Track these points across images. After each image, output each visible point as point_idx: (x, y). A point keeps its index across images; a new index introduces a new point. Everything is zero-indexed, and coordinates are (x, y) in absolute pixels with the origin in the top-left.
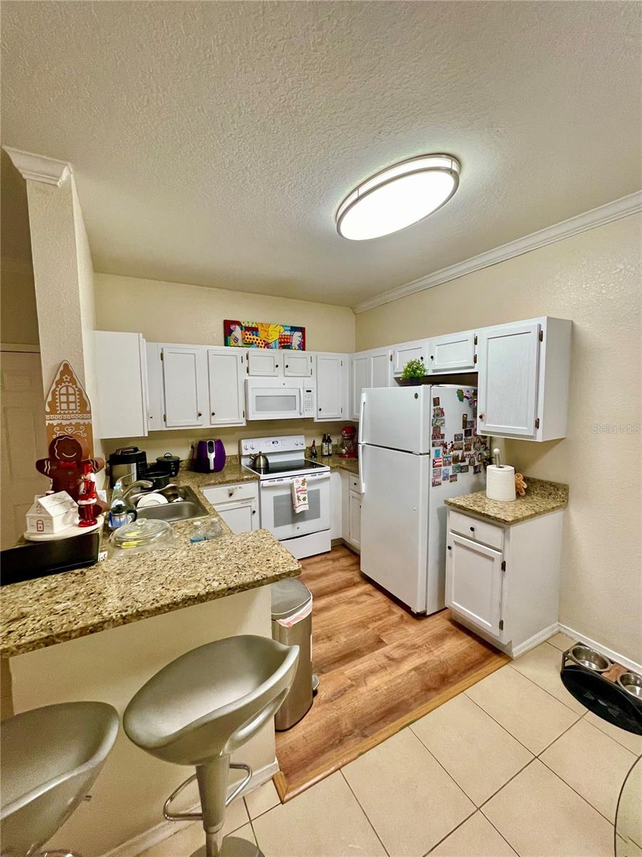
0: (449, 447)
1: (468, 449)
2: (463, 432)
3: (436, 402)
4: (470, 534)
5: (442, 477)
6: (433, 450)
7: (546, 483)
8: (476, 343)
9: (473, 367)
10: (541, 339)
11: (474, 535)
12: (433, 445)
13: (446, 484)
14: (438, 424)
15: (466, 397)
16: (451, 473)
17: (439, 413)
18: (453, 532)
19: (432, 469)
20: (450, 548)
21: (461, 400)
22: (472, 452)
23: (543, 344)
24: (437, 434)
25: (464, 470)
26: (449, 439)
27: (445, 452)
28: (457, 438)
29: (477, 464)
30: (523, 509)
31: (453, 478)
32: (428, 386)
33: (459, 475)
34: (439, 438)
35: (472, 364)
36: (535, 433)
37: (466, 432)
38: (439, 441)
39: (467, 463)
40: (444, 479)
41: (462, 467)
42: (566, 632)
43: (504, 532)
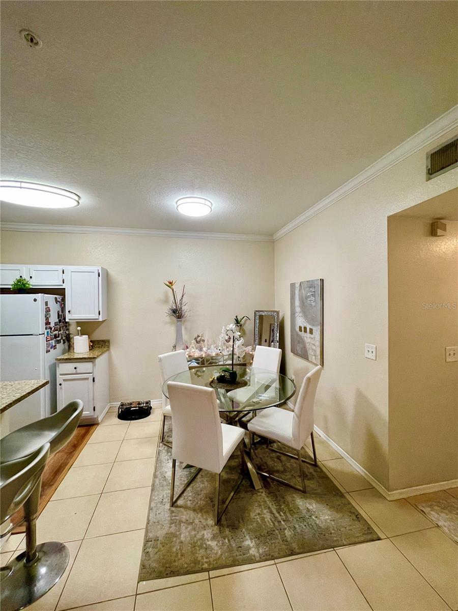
0: (53, 329)
1: (60, 330)
2: (58, 321)
3: (46, 303)
4: (74, 371)
5: (50, 347)
6: (46, 331)
7: (100, 341)
8: (63, 273)
9: (62, 285)
10: (99, 276)
11: (76, 371)
12: (46, 329)
13: (52, 350)
14: (48, 316)
15: (59, 301)
16: (54, 345)
17: (48, 310)
18: (61, 375)
19: (46, 342)
20: (60, 384)
21: (57, 303)
22: (62, 332)
23: (100, 278)
24: (48, 323)
25: (59, 342)
26: (52, 325)
27: (51, 332)
28: (56, 324)
29: (64, 338)
30: (96, 353)
31: (55, 347)
32: (43, 294)
33: (57, 345)
34: (48, 324)
35: (62, 283)
36: (99, 317)
37: (59, 320)
38: (48, 326)
39: (60, 338)
40: (51, 348)
41: (58, 340)
42: (114, 406)
43: (93, 363)
